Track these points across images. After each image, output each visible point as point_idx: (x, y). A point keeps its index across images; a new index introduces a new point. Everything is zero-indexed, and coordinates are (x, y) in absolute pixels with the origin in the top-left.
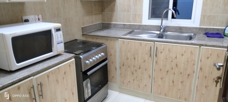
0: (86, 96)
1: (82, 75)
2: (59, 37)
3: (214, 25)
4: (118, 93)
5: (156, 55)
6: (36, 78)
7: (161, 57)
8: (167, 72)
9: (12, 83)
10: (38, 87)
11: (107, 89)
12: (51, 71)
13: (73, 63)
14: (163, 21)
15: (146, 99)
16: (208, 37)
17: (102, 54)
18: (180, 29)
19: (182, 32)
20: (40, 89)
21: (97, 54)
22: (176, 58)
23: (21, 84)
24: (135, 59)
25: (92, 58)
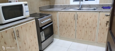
0: (42, 40)
1: (40, 29)
2: (27, 8)
3: (106, 3)
4: (59, 39)
5: (77, 19)
6: (15, 28)
7: (80, 19)
8: (83, 27)
9: (3, 29)
10: (16, 32)
11: (53, 37)
12: (23, 25)
13: (34, 22)
14: (81, 2)
15: (73, 42)
16: (103, 8)
17: (50, 19)
18: (89, 6)
19: (90, 7)
20: (17, 33)
21: (47, 19)
22: (87, 19)
23: (7, 30)
24: (66, 21)
25: (44, 21)
